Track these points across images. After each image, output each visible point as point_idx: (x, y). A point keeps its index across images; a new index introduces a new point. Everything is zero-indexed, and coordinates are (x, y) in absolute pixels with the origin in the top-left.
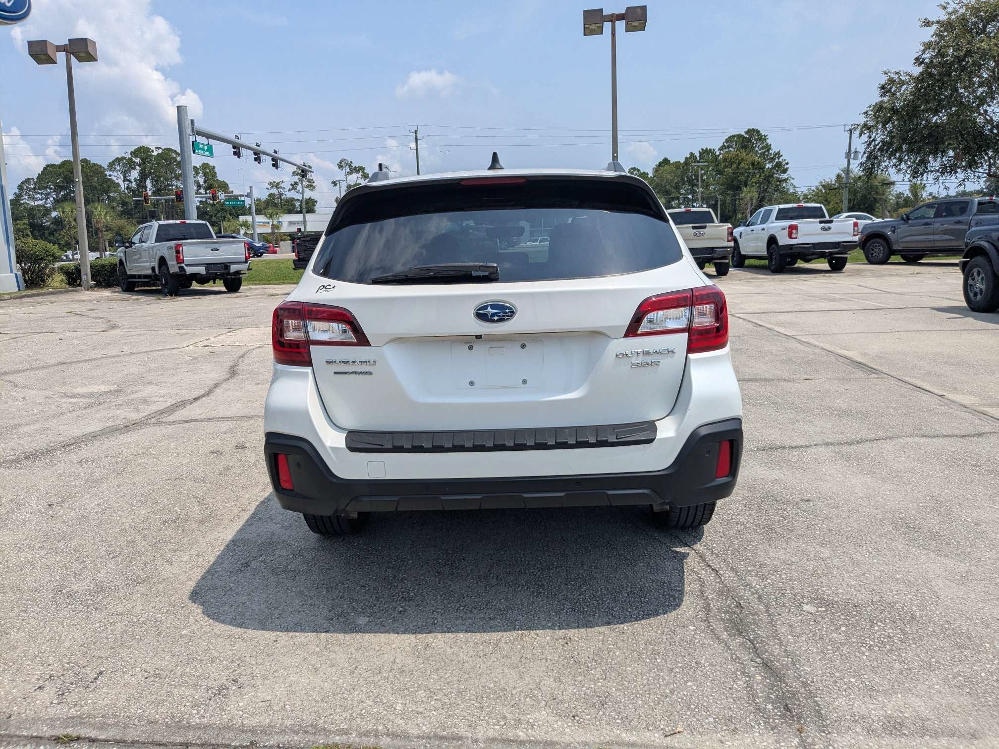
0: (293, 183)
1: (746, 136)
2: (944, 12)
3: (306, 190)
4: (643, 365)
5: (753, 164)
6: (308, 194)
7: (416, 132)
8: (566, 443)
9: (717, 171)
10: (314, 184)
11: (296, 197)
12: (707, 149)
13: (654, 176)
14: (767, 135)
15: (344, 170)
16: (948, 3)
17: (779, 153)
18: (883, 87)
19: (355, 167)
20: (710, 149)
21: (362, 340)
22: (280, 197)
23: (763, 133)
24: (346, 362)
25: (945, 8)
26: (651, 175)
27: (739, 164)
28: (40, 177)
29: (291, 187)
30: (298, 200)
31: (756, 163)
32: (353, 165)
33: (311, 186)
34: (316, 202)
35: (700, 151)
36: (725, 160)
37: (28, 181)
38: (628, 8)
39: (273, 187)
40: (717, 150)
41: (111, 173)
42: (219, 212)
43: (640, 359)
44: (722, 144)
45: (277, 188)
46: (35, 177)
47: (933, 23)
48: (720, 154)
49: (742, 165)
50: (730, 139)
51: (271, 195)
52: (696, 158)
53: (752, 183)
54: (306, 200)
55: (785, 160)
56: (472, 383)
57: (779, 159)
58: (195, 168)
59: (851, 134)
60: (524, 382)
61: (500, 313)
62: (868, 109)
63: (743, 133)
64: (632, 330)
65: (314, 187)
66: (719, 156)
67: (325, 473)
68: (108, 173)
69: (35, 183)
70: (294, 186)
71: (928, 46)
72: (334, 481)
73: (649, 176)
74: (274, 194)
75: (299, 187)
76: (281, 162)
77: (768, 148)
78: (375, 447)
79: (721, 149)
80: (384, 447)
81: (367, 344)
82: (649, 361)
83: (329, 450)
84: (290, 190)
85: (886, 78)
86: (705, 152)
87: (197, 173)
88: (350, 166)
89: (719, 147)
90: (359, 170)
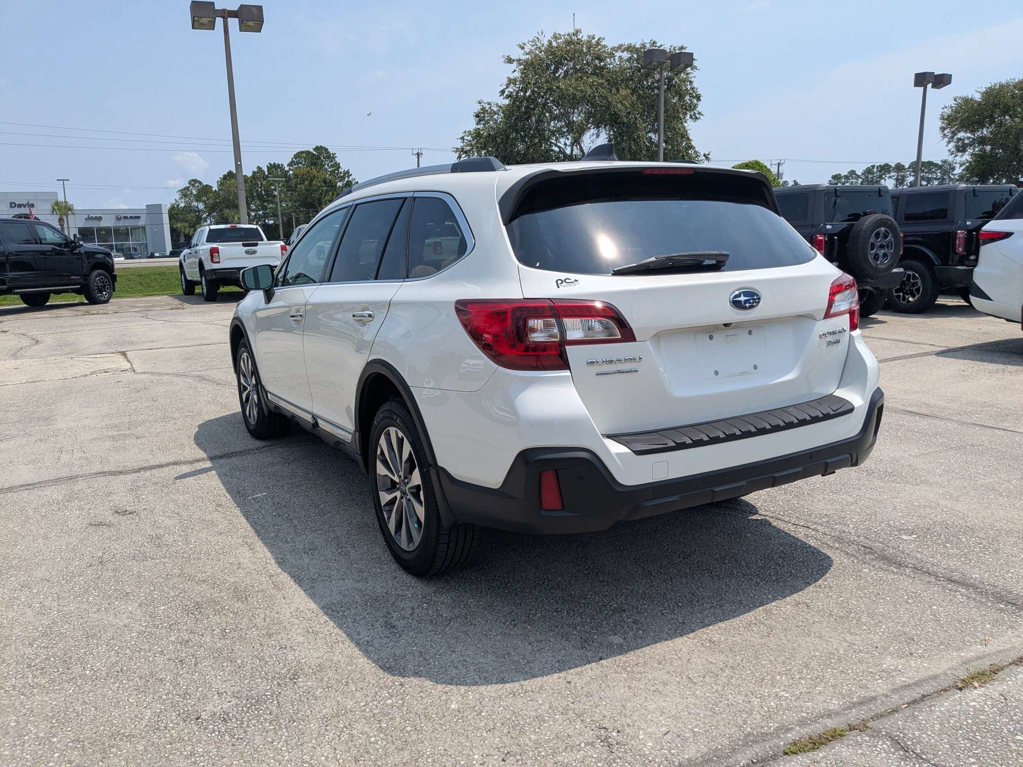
1: (314, 153)
2: (523, 52)
4: (832, 344)
5: (325, 182)
9: (288, 187)
12: (274, 163)
13: (220, 190)
14: (335, 154)
16: (525, 44)
17: (348, 172)
18: (477, 116)
20: (278, 165)
21: (628, 335)
23: (331, 151)
24: (611, 362)
25: (523, 48)
26: (215, 188)
27: (312, 181)
31: (328, 181)
35: (267, 166)
36: (296, 176)
38: (241, 5)
40: (285, 165)
43: (832, 338)
44: (290, 160)
47: (514, 60)
48: (290, 169)
49: (314, 182)
50: (298, 155)
52: (264, 172)
53: (326, 201)
55: (354, 179)
56: (716, 373)
57: (348, 178)
59: (418, 156)
60: (755, 367)
61: (750, 300)
62: (464, 134)
63: (312, 150)
64: (828, 312)
66: (288, 171)
67: (610, 481)
71: (511, 81)
72: (620, 489)
73: (214, 190)
77: (338, 166)
78: (656, 447)
79: (290, 165)
80: (668, 445)
81: (633, 339)
82: (835, 340)
83: (615, 456)
85: (480, 108)
86: (273, 167)
89: (288, 163)
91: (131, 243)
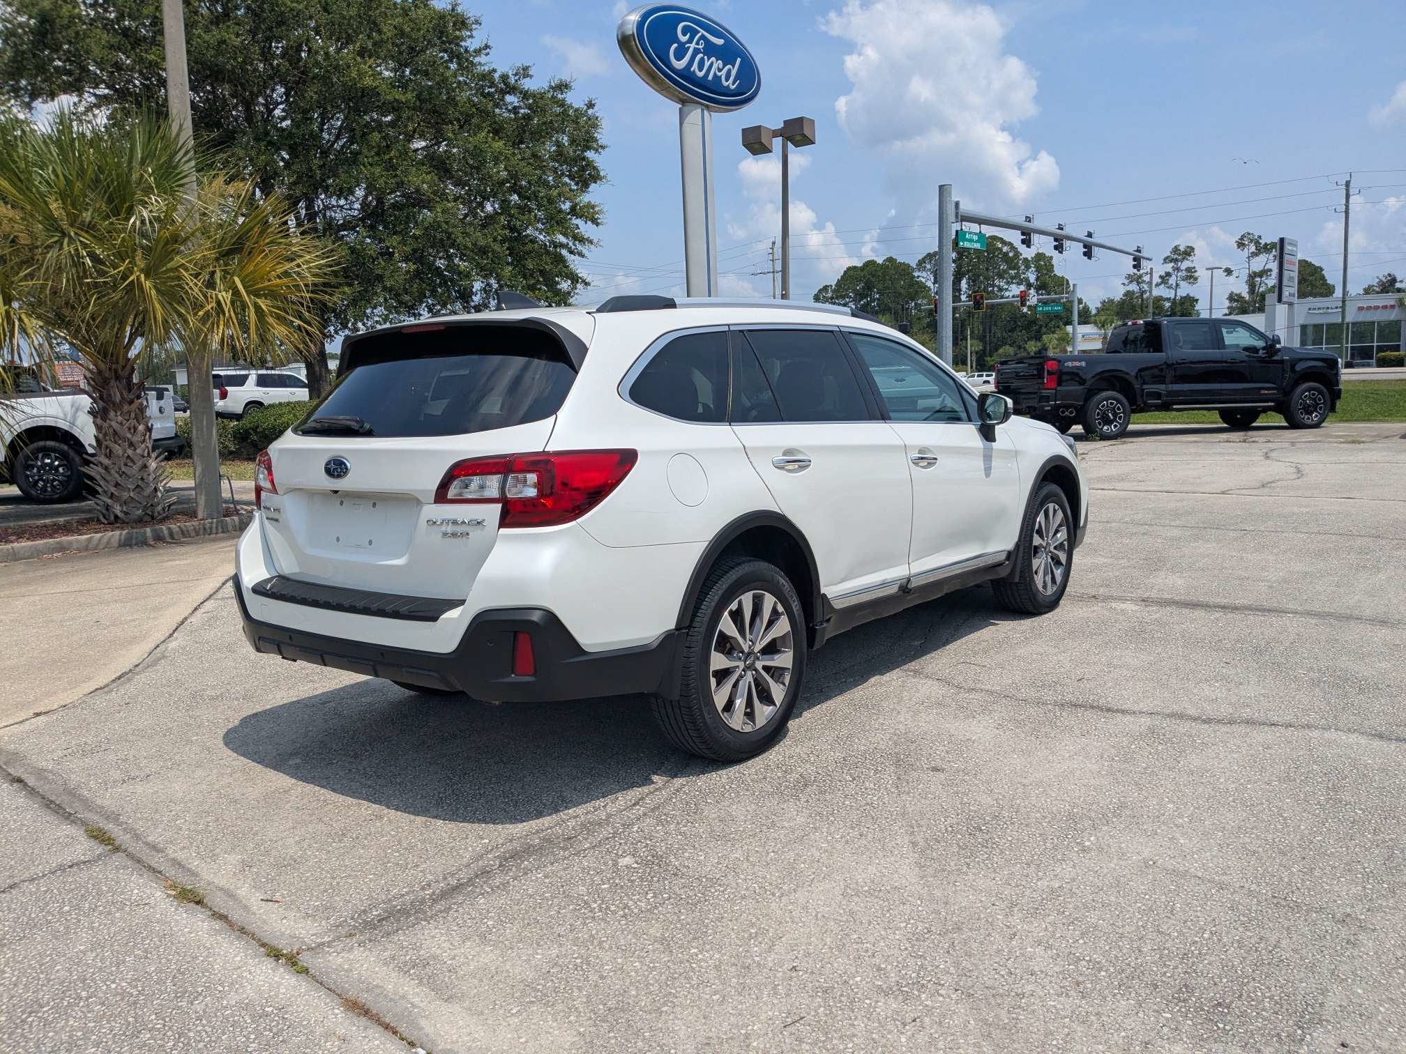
0: (1163, 274)
3: (1183, 284)
4: (454, 535)
6: (1185, 290)
7: (1348, 184)
8: (355, 607)
10: (1196, 274)
11: (1165, 296)
15: (1246, 250)
19: (1266, 244)
21: (274, 488)
22: (1142, 295)
28: (839, 283)
29: (1160, 280)
30: (1168, 299)
32: (1263, 242)
33: (1191, 277)
34: (1197, 300)
37: (825, 288)
39: (1131, 282)
41: (920, 274)
42: (1051, 320)
43: (450, 529)
45: (1138, 283)
46: (834, 283)
51: (1128, 294)
54: (1182, 298)
56: (338, 539)
58: (1026, 259)
60: (370, 542)
64: (441, 496)
65: (1196, 279)
68: (916, 274)
69: (833, 291)
70: (1165, 278)
74: (1133, 292)
75: (1172, 281)
76: (1096, 249)
81: (277, 492)
82: (457, 531)
83: (245, 589)
84: (1157, 285)
87: (1028, 267)
88: (1257, 243)
90: (1272, 249)
91: (1375, 344)
